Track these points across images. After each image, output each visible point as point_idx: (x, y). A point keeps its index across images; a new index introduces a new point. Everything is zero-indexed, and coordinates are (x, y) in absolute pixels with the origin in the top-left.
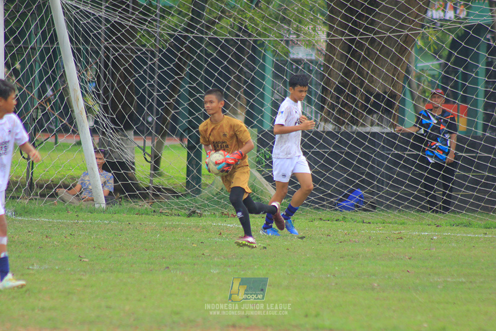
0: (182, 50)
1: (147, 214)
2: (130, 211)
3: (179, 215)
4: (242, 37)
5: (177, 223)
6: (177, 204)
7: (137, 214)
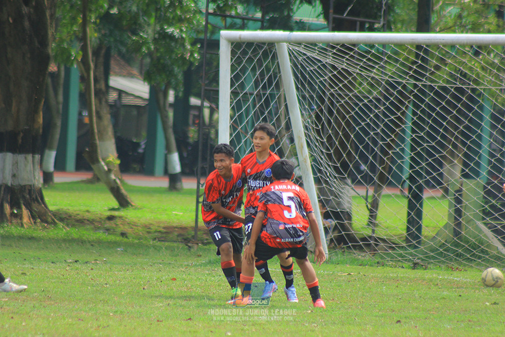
0: (410, 98)
1: (371, 266)
2: (352, 262)
3: (403, 267)
4: (472, 86)
5: (402, 276)
6: (401, 256)
7: (361, 265)
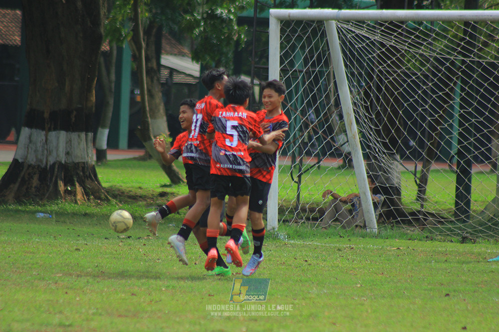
0: (458, 74)
1: (420, 240)
2: (401, 237)
3: (452, 241)
5: (451, 250)
6: (450, 230)
7: (410, 239)
